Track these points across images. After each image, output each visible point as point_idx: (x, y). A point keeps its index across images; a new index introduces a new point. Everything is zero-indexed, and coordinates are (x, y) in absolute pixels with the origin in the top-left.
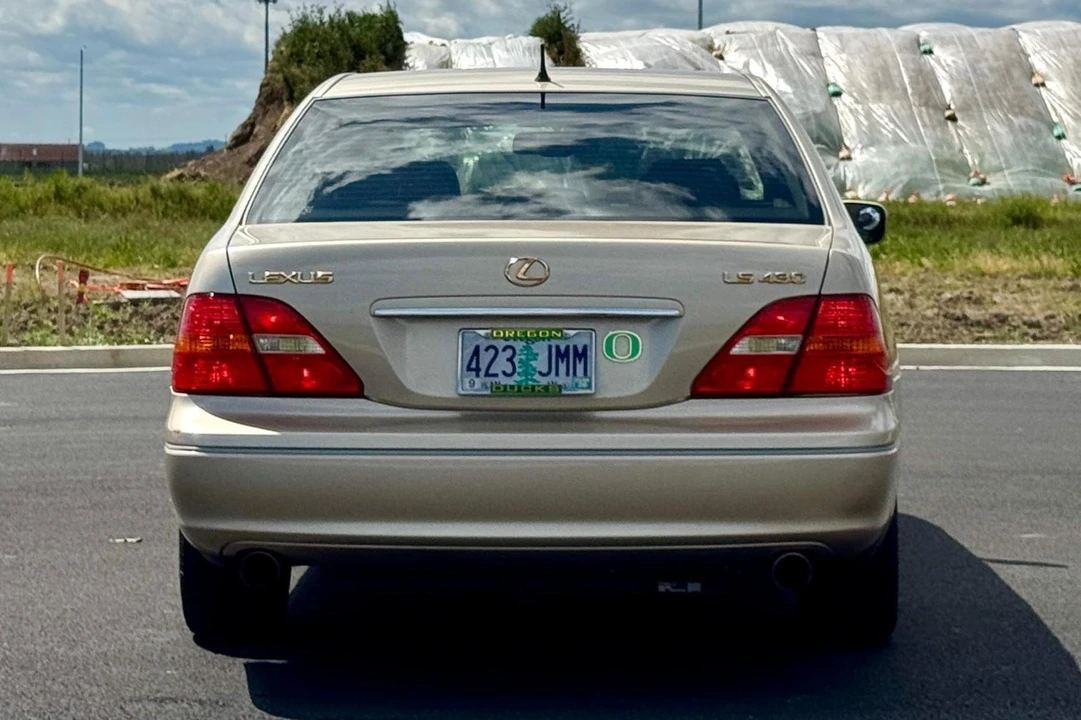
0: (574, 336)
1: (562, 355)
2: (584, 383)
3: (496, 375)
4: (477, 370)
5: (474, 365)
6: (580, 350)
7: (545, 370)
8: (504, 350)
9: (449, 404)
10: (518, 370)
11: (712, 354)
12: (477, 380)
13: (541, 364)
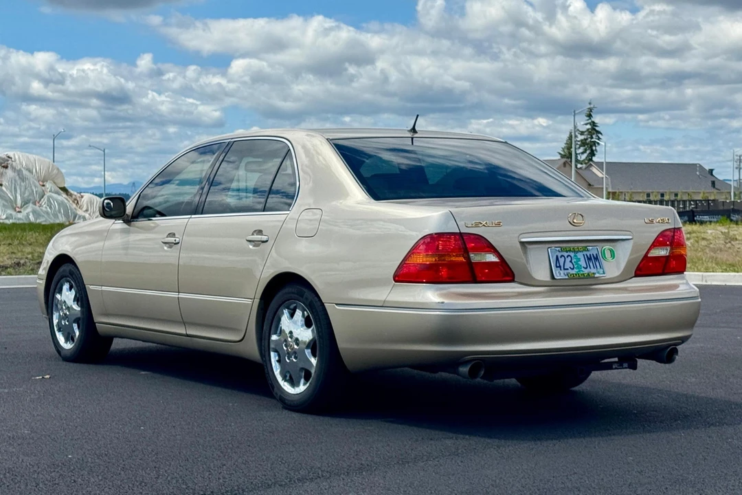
0: (593, 250)
1: (589, 259)
2: (601, 271)
3: (567, 269)
4: (560, 267)
5: (558, 265)
6: (595, 256)
7: (585, 266)
8: (567, 257)
9: (548, 284)
10: (575, 266)
11: (642, 257)
12: (561, 272)
13: (583, 263)
